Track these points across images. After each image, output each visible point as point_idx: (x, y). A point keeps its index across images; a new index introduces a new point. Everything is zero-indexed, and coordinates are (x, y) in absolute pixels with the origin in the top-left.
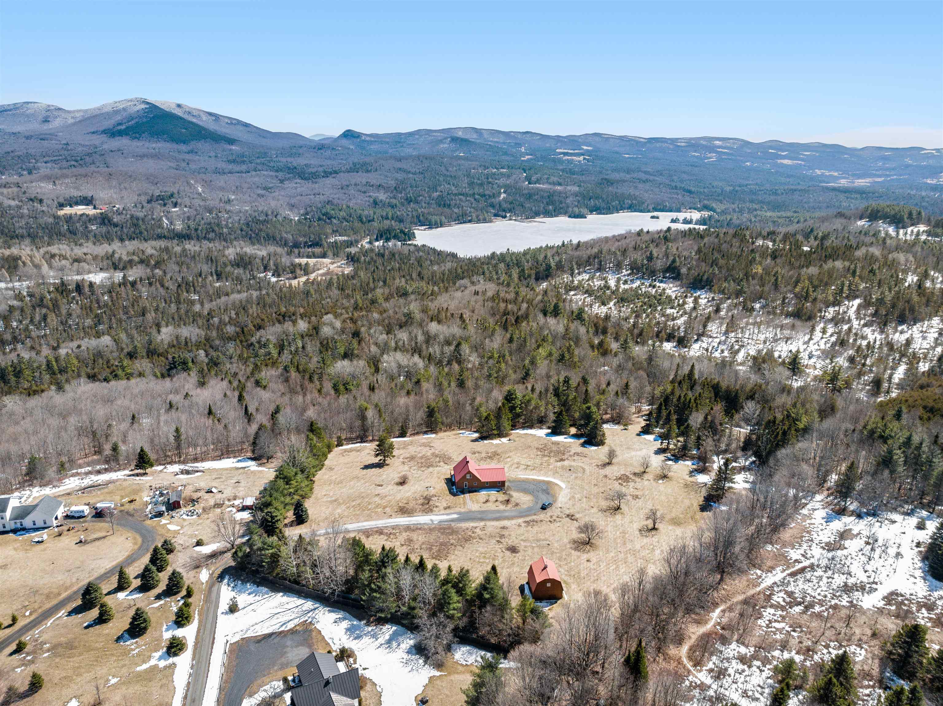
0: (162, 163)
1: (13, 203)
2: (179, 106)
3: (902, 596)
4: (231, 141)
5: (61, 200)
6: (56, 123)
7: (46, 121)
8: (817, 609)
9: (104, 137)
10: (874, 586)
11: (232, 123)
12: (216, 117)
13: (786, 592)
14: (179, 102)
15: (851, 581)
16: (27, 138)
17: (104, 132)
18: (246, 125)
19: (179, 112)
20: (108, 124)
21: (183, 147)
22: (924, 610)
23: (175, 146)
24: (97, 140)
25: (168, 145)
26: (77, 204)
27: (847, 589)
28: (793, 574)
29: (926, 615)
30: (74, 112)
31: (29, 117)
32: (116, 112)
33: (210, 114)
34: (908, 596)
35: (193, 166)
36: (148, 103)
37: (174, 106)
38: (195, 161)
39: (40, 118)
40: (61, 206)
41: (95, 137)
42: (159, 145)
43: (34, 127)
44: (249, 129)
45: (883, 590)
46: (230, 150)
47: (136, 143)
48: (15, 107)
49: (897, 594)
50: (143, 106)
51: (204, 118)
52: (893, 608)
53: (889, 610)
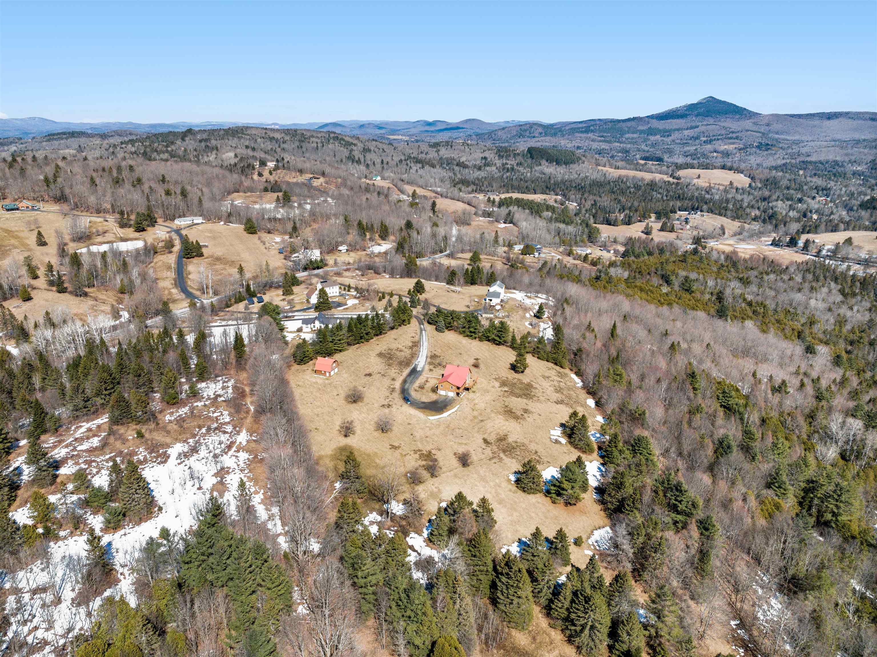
3: (158, 463)
8: (204, 430)
10: (179, 461)
13: (227, 433)
15: (196, 456)
22: (142, 458)
27: (194, 450)
28: (233, 443)
29: (140, 456)
34: (155, 464)
45: (172, 461)
49: (162, 463)
52: (161, 451)
53: (163, 448)
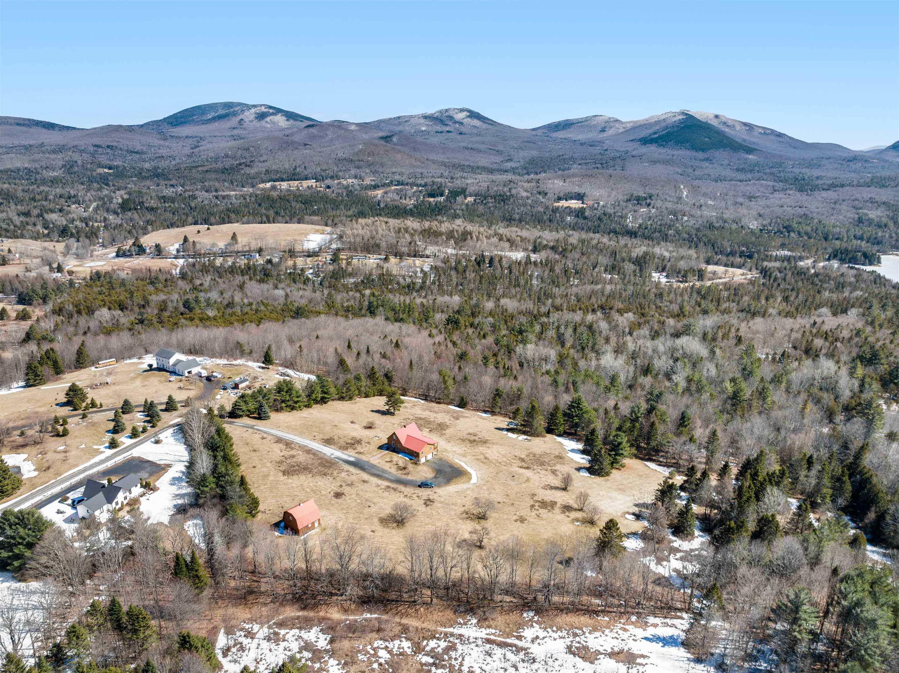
0: (672, 168)
1: (525, 194)
2: (717, 117)
4: (750, 150)
5: (561, 195)
6: (610, 132)
7: (603, 130)
9: (637, 145)
11: (765, 133)
12: (749, 127)
14: (717, 113)
16: (582, 144)
17: (640, 140)
18: (780, 135)
19: (715, 123)
20: (645, 133)
21: (701, 155)
23: (694, 154)
24: (630, 146)
25: (688, 153)
26: (571, 198)
30: (626, 122)
31: (590, 128)
32: (657, 123)
33: (745, 124)
35: (698, 173)
36: (686, 114)
37: (711, 116)
38: (701, 168)
39: (599, 128)
40: (560, 199)
41: (631, 144)
42: (680, 152)
43: (592, 135)
44: (780, 139)
46: (746, 159)
47: (662, 150)
48: (587, 119)
50: (681, 117)
51: (738, 128)
